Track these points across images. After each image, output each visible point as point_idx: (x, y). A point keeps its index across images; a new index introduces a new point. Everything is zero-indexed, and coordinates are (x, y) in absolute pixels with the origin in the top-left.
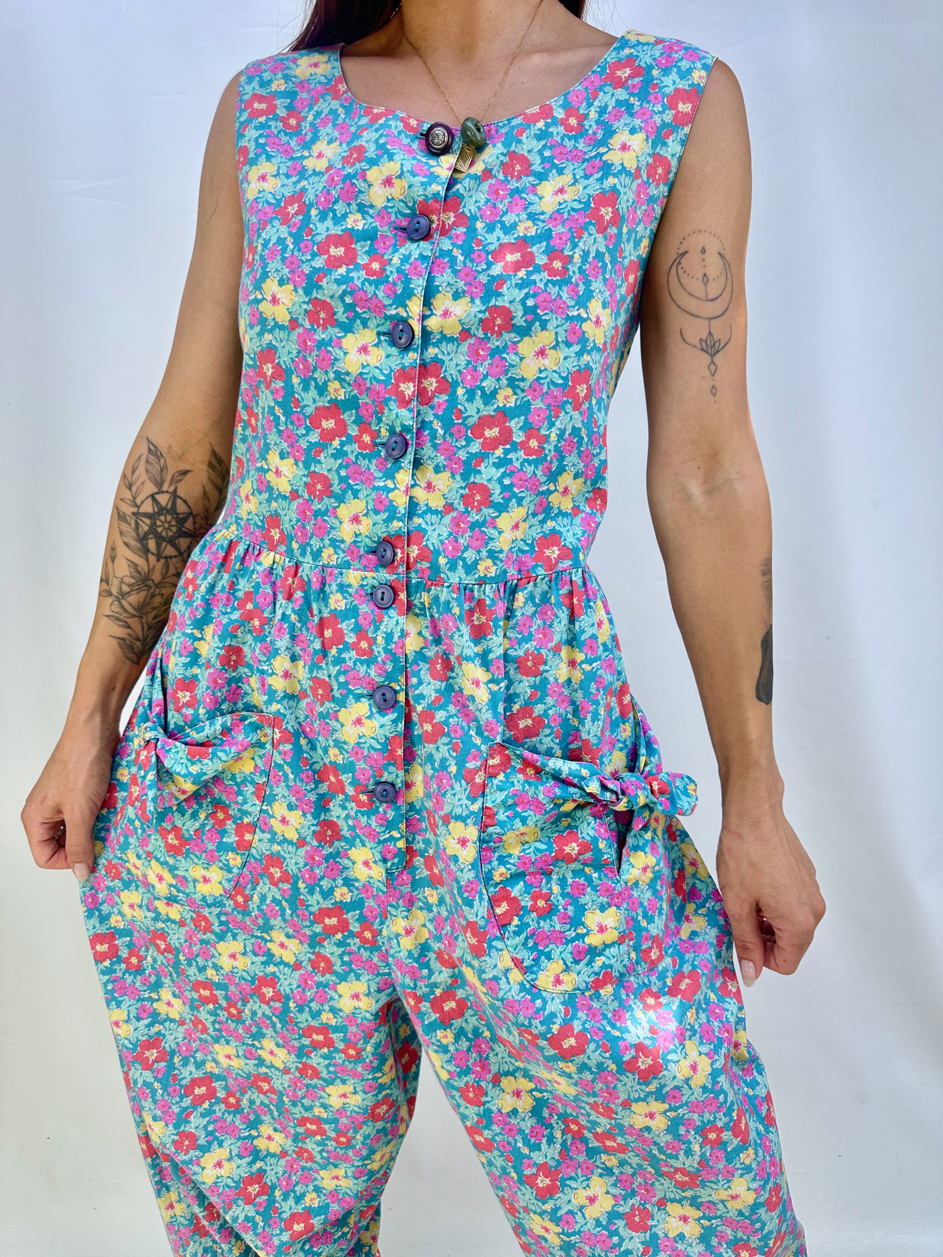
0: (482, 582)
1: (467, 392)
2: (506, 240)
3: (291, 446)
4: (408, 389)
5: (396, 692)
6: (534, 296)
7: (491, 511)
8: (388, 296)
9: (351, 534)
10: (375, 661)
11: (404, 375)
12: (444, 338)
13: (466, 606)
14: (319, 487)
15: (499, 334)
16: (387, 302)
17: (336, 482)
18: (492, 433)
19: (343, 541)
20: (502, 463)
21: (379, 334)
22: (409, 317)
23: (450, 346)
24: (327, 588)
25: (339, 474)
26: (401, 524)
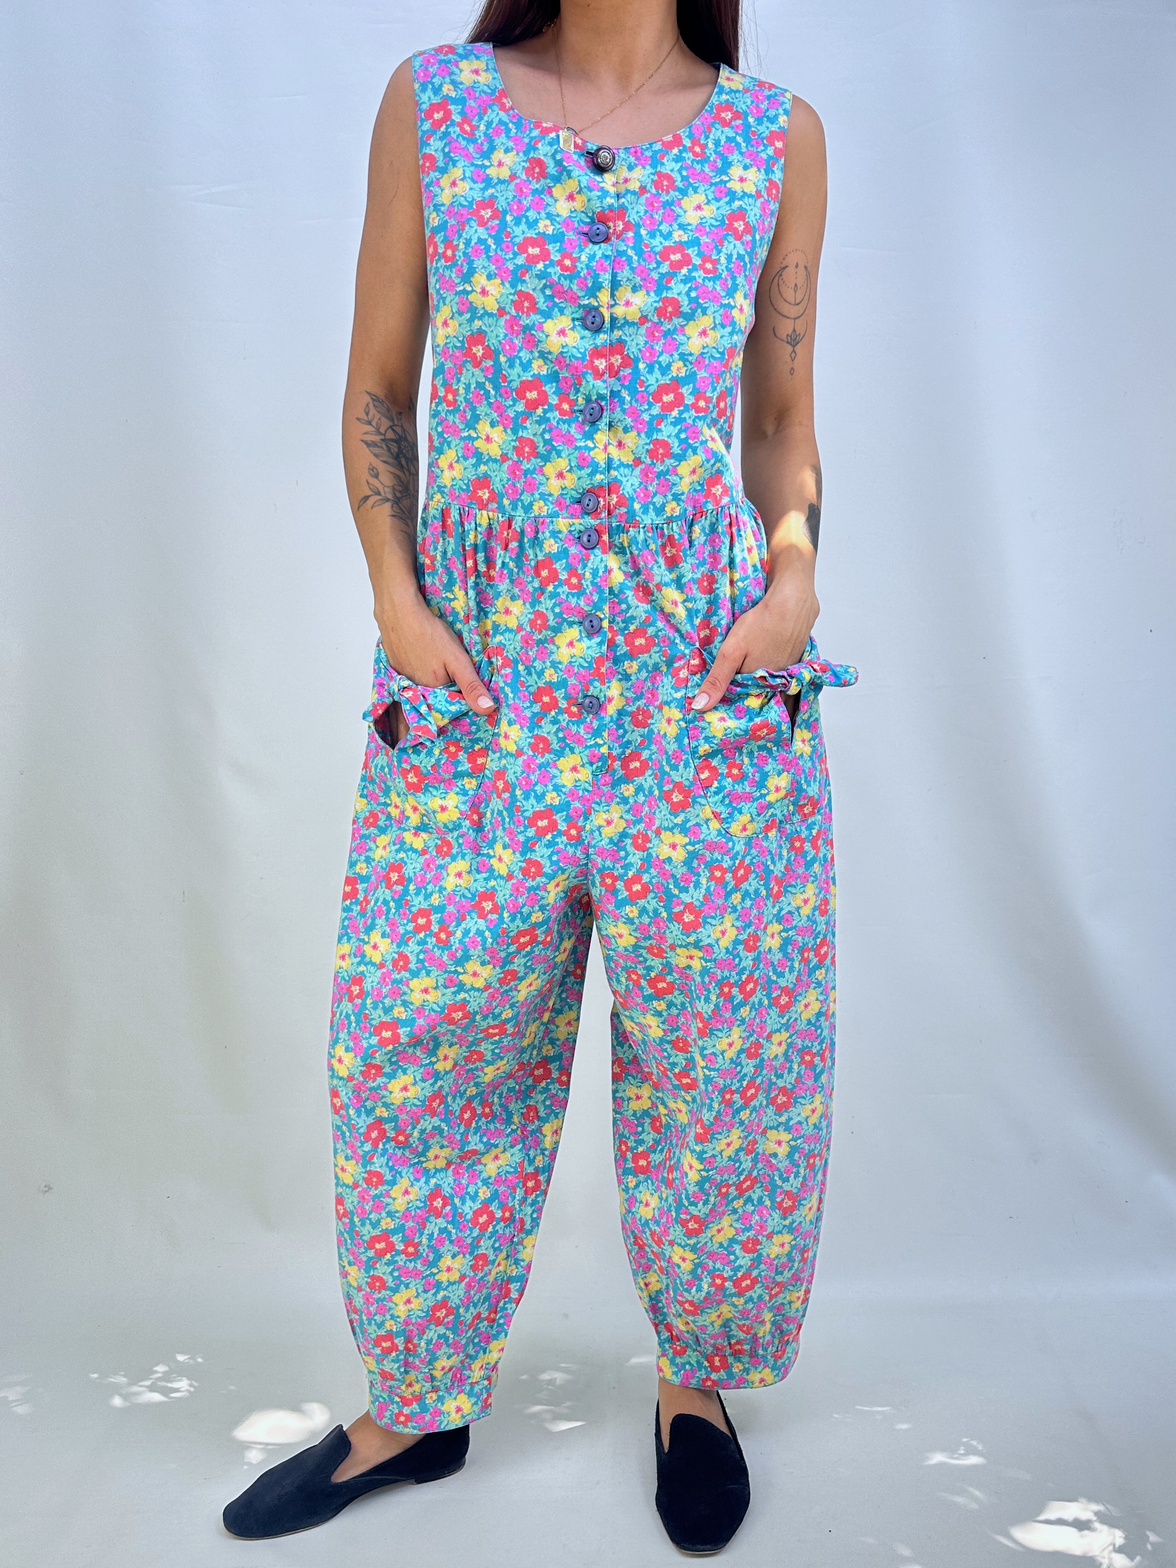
0: (669, 521)
1: (648, 366)
2: (667, 243)
3: (501, 416)
4: (601, 364)
5: (601, 620)
6: (696, 289)
7: (672, 461)
8: (581, 289)
9: (558, 488)
10: (584, 593)
11: (597, 353)
12: (627, 323)
13: (659, 542)
14: (527, 449)
15: (670, 319)
16: (581, 294)
17: (542, 444)
18: (668, 398)
19: (550, 495)
20: (677, 422)
21: (573, 320)
22: (600, 306)
23: (631, 329)
24: (540, 535)
25: (543, 438)
26: (602, 477)
